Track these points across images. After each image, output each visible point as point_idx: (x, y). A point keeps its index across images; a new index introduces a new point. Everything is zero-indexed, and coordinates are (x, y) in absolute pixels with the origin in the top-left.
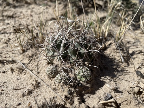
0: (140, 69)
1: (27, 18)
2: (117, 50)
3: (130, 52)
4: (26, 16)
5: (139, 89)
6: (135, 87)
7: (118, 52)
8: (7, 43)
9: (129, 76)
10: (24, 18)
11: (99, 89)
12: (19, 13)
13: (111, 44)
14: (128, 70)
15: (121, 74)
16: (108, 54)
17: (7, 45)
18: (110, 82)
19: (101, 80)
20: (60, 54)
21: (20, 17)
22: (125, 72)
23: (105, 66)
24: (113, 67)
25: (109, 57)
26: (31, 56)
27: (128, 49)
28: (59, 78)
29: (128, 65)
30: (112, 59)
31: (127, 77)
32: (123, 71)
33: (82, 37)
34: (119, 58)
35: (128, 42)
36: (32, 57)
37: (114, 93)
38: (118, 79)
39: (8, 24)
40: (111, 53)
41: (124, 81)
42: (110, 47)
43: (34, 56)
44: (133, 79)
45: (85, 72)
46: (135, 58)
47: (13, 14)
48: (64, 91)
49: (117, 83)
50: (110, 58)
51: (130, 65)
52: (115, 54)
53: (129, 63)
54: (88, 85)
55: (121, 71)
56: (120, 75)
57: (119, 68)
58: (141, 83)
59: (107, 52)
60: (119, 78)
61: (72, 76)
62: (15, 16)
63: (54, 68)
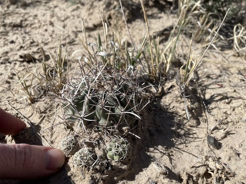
0: (217, 130)
1: (45, 28)
2: (181, 98)
3: (208, 97)
4: (43, 23)
5: (205, 169)
6: (199, 167)
7: (183, 102)
8: (9, 83)
9: (195, 144)
10: (40, 27)
11: (142, 171)
12: (31, 18)
13: (172, 87)
14: (196, 133)
15: (182, 141)
16: (168, 104)
17: (10, 86)
18: (162, 157)
19: (148, 153)
20: (81, 118)
21: (33, 26)
22: (191, 136)
23: (159, 126)
24: (172, 128)
25: (167, 109)
26: (43, 111)
27: (205, 89)
28: (78, 158)
29: (198, 123)
30: (173, 113)
31: (192, 146)
32: (187, 134)
33: (119, 85)
34: (184, 112)
35: (208, 77)
36: (45, 112)
37: (164, 178)
38: (177, 150)
39: (12, 42)
40: (171, 103)
41: (185, 154)
42: (170, 92)
43: (47, 111)
44: (200, 149)
45: (118, 147)
46: (212, 109)
47: (22, 21)
48: (84, 178)
49: (174, 158)
50: (170, 111)
51: (201, 122)
52: (178, 105)
53: (201, 119)
54: (124, 167)
55: (184, 135)
56: (181, 143)
57: (182, 129)
58: (210, 159)
59: (166, 101)
60: (179, 149)
61: (99, 153)
62: (24, 24)
63: (73, 140)
